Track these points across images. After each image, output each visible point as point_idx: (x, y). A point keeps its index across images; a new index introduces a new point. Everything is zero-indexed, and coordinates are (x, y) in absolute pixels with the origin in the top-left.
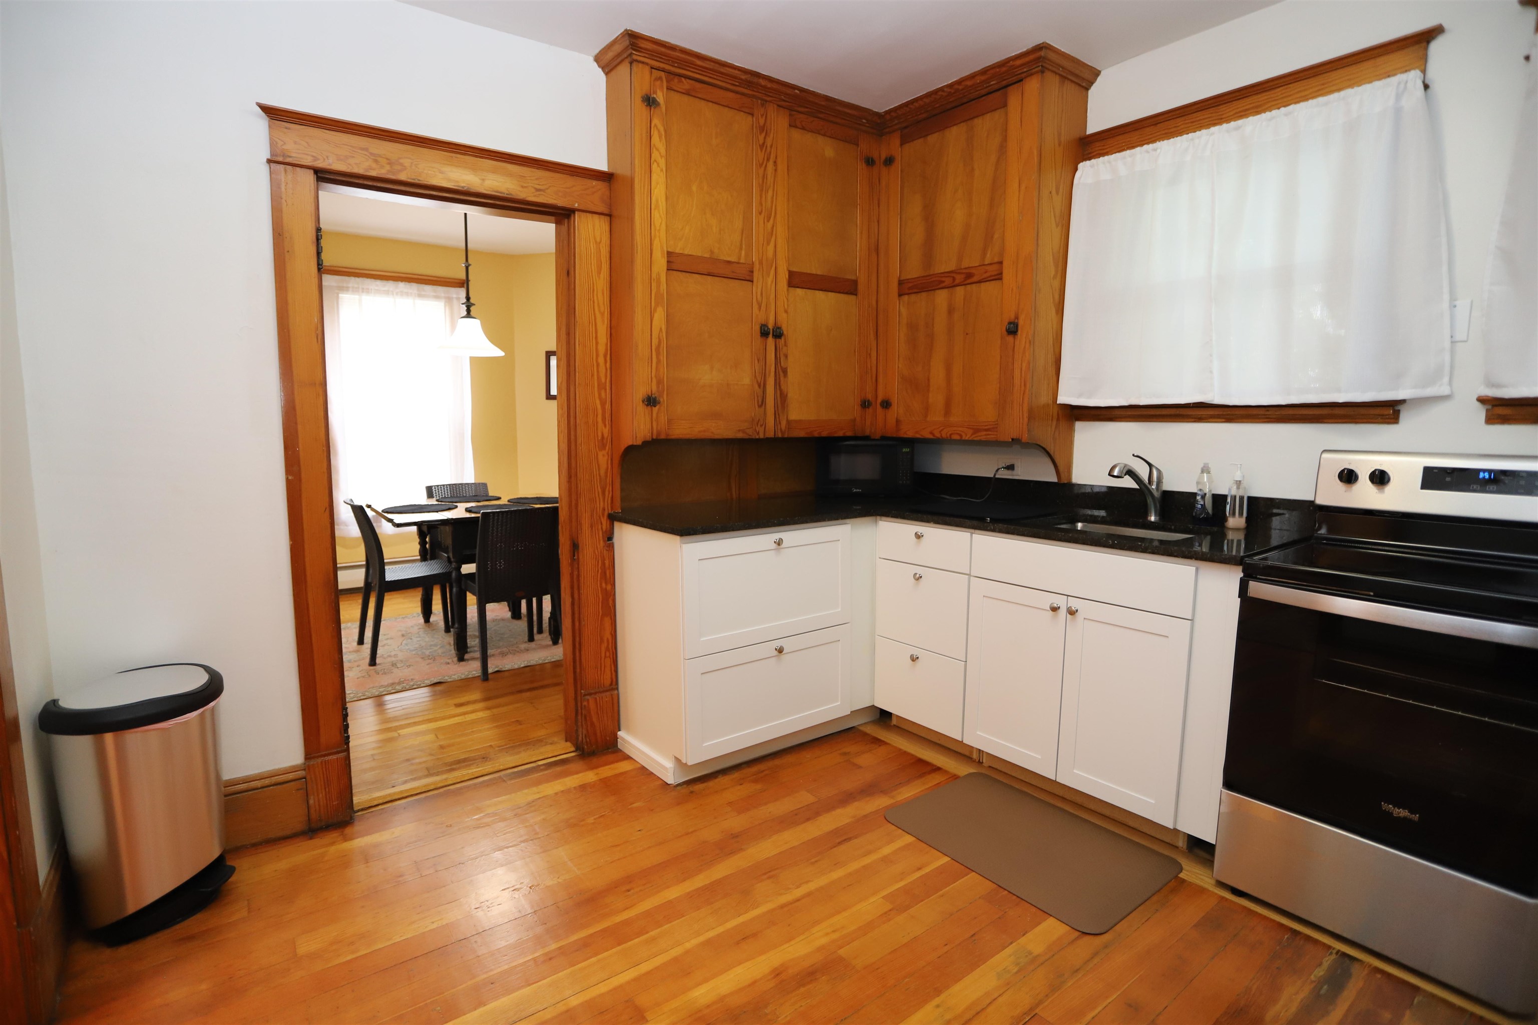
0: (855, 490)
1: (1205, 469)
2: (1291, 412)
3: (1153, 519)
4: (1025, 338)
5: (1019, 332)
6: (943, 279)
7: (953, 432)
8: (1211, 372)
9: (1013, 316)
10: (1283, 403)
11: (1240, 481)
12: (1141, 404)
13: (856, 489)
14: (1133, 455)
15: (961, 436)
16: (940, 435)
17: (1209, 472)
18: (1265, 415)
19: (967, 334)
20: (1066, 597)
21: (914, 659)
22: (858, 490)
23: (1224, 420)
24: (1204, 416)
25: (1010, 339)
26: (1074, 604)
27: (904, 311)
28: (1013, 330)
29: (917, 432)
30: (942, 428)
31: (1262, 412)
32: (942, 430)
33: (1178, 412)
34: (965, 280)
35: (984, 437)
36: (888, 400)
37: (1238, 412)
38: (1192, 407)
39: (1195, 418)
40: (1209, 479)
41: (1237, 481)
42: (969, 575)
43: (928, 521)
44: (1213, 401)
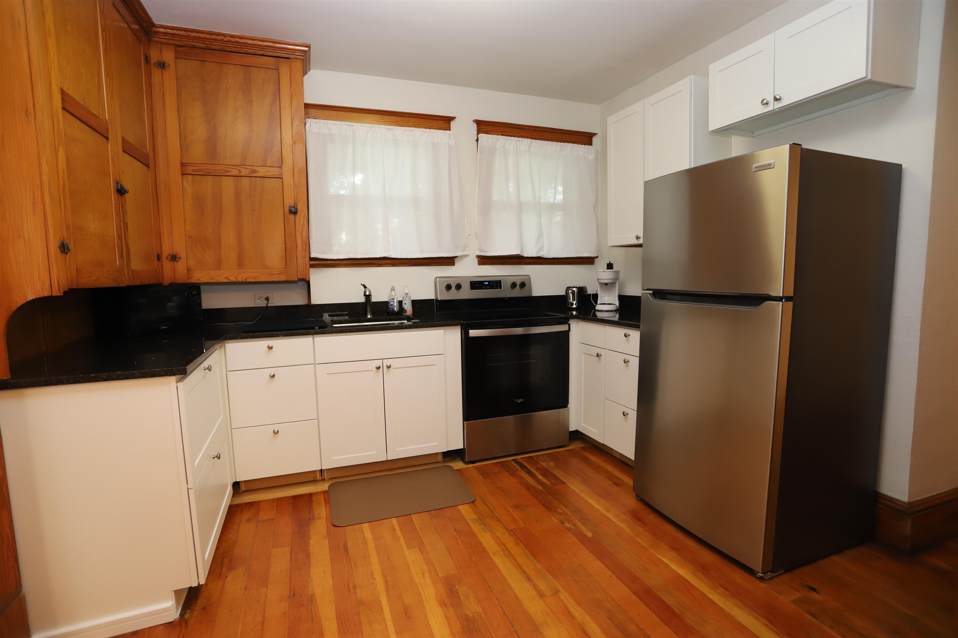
0: (163, 328)
1: (393, 289)
2: (424, 261)
3: (369, 317)
4: (304, 217)
5: (298, 213)
6: (229, 170)
7: (247, 277)
8: (389, 242)
9: (292, 203)
10: (421, 257)
11: (407, 293)
12: (358, 258)
13: (163, 326)
14: (361, 284)
15: (255, 279)
16: (236, 279)
17: (394, 290)
18: (409, 263)
19: (254, 210)
20: (382, 360)
21: (276, 433)
22: (165, 327)
23: (391, 265)
24: (383, 264)
25: (292, 216)
26: (387, 362)
27: (188, 187)
28: (294, 212)
29: (211, 278)
30: (237, 274)
31: (408, 261)
32: (237, 276)
33: (370, 262)
34: (250, 174)
35: (277, 279)
36: (176, 255)
37: (397, 261)
38: (382, 259)
39: (378, 265)
40: (395, 293)
41: (406, 293)
42: (315, 364)
43: (277, 336)
44: (391, 256)
